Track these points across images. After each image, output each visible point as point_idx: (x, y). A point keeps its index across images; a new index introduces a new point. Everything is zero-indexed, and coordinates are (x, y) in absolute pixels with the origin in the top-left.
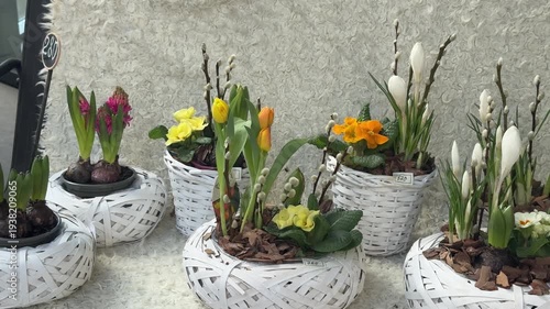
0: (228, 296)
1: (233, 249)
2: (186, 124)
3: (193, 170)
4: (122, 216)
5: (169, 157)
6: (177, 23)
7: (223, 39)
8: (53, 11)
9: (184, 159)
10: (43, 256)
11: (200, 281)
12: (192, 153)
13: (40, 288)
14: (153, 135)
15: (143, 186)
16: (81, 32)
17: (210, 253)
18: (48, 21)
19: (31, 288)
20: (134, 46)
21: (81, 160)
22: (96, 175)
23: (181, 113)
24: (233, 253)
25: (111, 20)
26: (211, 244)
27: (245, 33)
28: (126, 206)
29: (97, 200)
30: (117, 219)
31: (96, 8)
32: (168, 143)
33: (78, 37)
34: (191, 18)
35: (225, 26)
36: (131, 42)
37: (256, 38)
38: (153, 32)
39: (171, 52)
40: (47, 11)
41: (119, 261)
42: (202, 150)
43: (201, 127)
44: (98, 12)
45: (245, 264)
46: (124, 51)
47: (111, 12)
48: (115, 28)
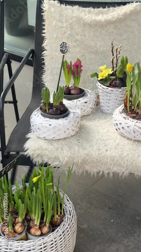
0: (134, 132)
1: (133, 116)
2: (105, 72)
3: (110, 89)
4: (84, 106)
5: (99, 84)
6: (94, 32)
7: (112, 37)
8: (46, 29)
9: (106, 85)
10: (68, 121)
11: (123, 128)
12: (109, 82)
13: (68, 132)
14: (92, 76)
15: (89, 95)
16: (57, 37)
17: (125, 118)
18: (44, 33)
19: (65, 132)
20: (78, 42)
21: (66, 86)
22: (72, 92)
23: (102, 68)
24: (134, 118)
25: (69, 32)
26: (124, 115)
27: (121, 35)
28: (85, 103)
29: (75, 101)
30: (83, 107)
31: (63, 27)
32: (99, 79)
33: (56, 39)
34: (99, 30)
35: (113, 32)
36: (77, 40)
37: (125, 37)
38: (85, 36)
39: (92, 43)
40: (44, 29)
41: (86, 122)
42: (113, 81)
43: (111, 73)
44: (63, 29)
45: (139, 121)
46: (74, 44)
47: (69, 29)
48: (71, 35)
